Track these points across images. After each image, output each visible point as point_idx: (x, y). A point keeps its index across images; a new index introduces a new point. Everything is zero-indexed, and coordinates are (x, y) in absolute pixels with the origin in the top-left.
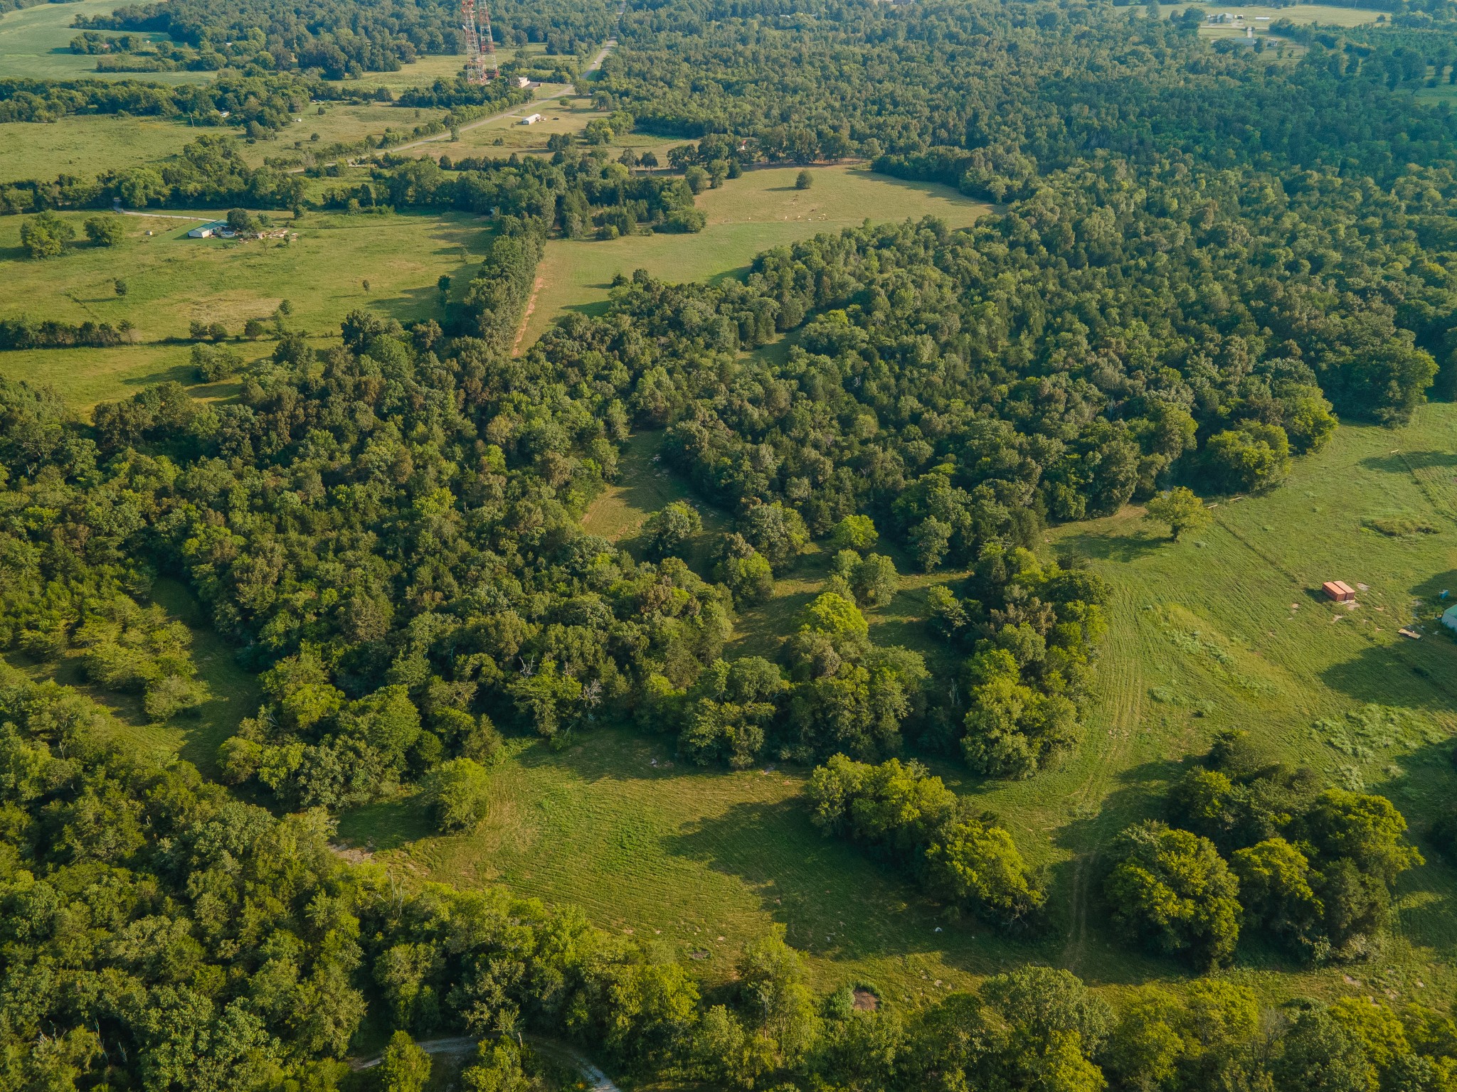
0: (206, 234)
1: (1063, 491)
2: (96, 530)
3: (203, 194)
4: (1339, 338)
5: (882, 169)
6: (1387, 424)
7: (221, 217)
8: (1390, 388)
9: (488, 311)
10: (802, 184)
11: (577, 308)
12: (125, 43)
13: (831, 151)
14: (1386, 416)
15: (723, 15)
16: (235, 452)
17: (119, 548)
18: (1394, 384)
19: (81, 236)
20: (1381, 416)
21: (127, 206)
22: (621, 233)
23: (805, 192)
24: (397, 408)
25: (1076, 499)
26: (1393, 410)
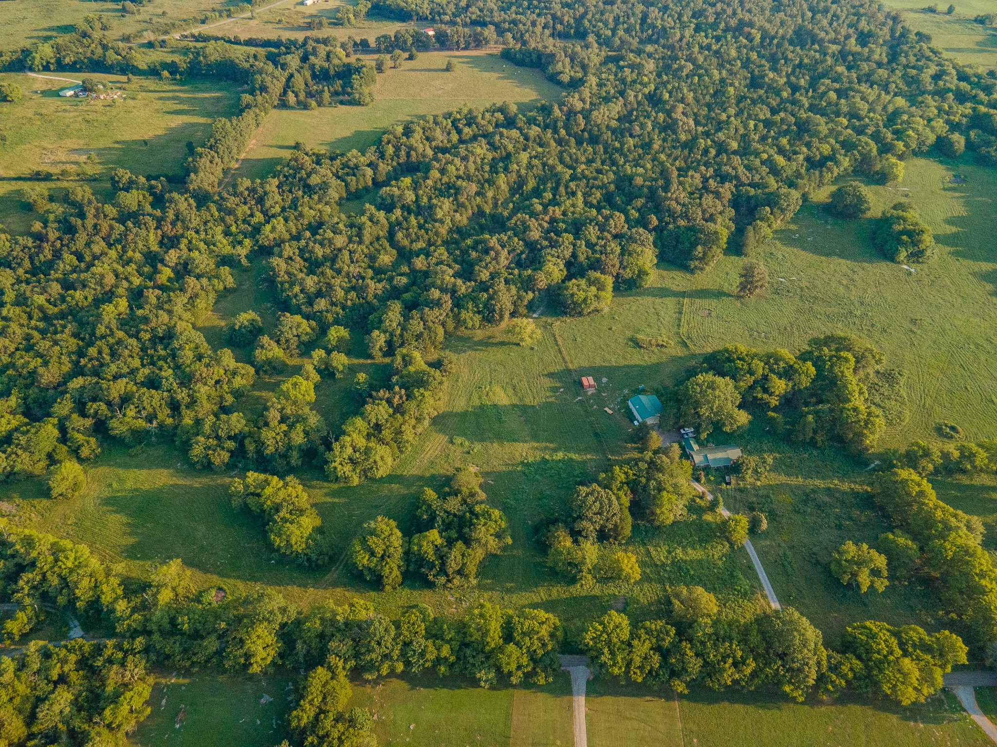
0: (69, 94)
1: (464, 313)
3: (75, 63)
5: (508, 58)
6: (692, 272)
8: (697, 250)
9: (192, 175)
10: (449, 68)
13: (481, 41)
14: (692, 267)
18: (699, 247)
20: (689, 266)
21: (31, 69)
22: (319, 106)
23: (447, 74)
24: (118, 241)
25: (472, 319)
26: (697, 263)
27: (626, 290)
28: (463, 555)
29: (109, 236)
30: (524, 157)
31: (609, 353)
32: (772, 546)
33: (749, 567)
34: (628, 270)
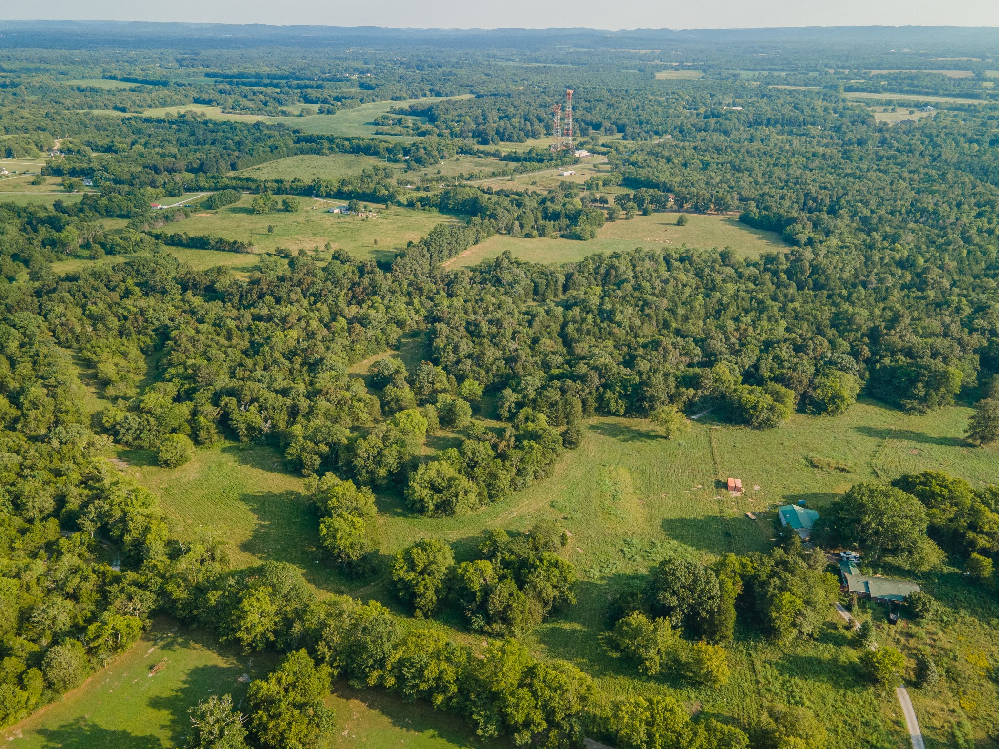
0: (336, 211)
1: (609, 394)
2: (147, 321)
3: (351, 192)
4: (902, 350)
5: (746, 221)
6: (908, 411)
7: (345, 204)
8: (916, 388)
10: (680, 223)
11: (467, 267)
12: (400, 121)
13: (721, 206)
14: (909, 406)
15: (759, 124)
16: (230, 300)
17: (153, 330)
18: (920, 385)
19: (280, 206)
20: (905, 405)
21: (317, 196)
22: (540, 236)
23: (678, 228)
24: (313, 295)
25: (616, 401)
26: (915, 403)
27: (813, 413)
28: (511, 595)
29: (308, 289)
30: (731, 288)
31: (771, 464)
32: (942, 710)
33: (897, 723)
34: (819, 391)
